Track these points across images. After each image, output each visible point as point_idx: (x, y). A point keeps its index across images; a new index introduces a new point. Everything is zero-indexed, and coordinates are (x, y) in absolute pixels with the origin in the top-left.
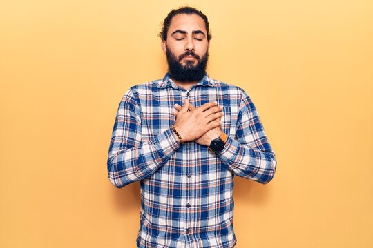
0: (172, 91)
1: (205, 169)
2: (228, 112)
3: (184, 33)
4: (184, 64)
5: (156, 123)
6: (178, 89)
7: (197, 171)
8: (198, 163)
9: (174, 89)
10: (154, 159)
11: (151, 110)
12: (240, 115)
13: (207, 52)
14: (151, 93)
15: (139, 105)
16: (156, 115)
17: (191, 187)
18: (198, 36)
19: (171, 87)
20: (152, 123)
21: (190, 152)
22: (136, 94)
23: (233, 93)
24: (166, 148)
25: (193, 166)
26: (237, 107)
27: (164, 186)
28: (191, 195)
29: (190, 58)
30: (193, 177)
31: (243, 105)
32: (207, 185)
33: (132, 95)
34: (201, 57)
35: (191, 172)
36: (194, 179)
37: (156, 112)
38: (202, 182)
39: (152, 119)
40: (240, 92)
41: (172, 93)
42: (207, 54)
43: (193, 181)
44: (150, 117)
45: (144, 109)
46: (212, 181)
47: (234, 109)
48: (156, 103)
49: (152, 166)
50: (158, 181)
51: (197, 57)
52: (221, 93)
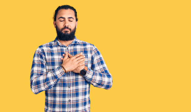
0: (59, 47)
1: (77, 84)
2: (87, 57)
3: (64, 18)
4: (64, 33)
5: (53, 64)
6: (62, 46)
7: (73, 84)
8: (74, 81)
9: (60, 46)
10: (53, 79)
11: (50, 57)
12: (92, 58)
13: (75, 27)
14: (50, 49)
15: (45, 55)
16: (53, 59)
17: (70, 92)
18: (71, 19)
19: (59, 45)
20: (51, 63)
21: (70, 76)
22: (43, 50)
23: (88, 47)
24: (59, 74)
25: (71, 82)
26: (90, 54)
27: (58, 93)
28: (71, 96)
29: (67, 30)
30: (71, 87)
31: (93, 53)
32: (78, 91)
33: (41, 51)
34: (72, 29)
35: (70, 85)
36: (71, 88)
37: (53, 58)
38: (76, 90)
39: (51, 62)
40: (92, 46)
41: (59, 48)
42: (75, 28)
43: (72, 89)
44: (50, 61)
45: (47, 57)
46: (80, 89)
47: (89, 55)
48: (52, 54)
49: (52, 83)
50: (55, 91)
51: (70, 29)
52: (83, 47)
